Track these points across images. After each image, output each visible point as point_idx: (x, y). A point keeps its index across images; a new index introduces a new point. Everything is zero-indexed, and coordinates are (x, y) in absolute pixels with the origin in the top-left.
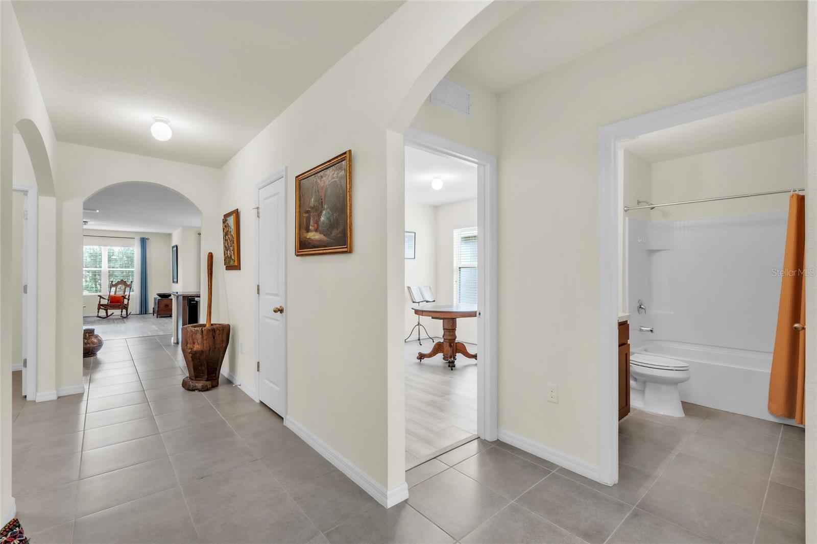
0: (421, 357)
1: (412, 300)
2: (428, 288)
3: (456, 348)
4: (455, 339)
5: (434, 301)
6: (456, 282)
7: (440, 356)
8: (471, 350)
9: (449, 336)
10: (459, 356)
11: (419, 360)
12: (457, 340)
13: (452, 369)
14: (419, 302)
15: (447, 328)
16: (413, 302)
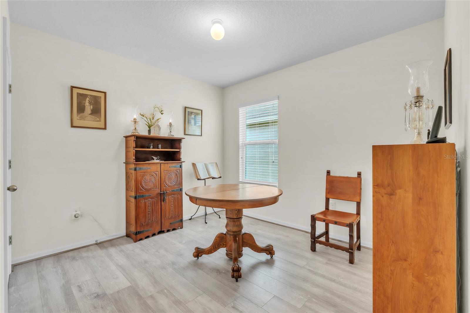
0: (199, 253)
1: (197, 177)
2: (215, 165)
3: (243, 241)
4: (240, 231)
5: (220, 177)
6: (242, 158)
7: (222, 252)
8: (261, 243)
9: (234, 226)
10: (246, 250)
11: (197, 258)
12: (243, 231)
13: (237, 281)
14: (205, 179)
15: (232, 217)
16: (198, 179)
